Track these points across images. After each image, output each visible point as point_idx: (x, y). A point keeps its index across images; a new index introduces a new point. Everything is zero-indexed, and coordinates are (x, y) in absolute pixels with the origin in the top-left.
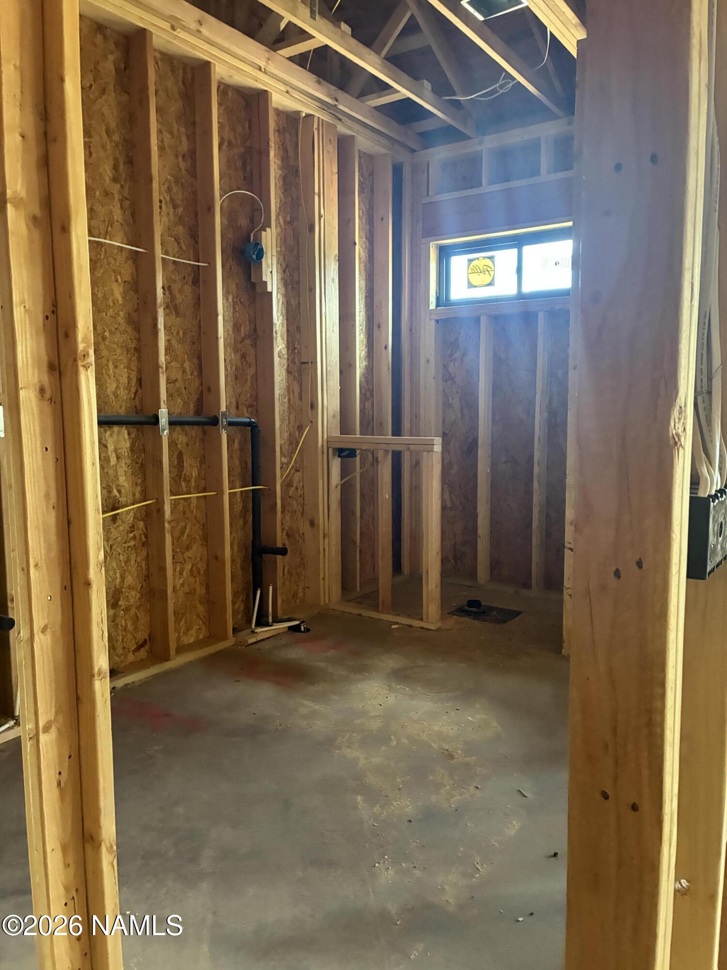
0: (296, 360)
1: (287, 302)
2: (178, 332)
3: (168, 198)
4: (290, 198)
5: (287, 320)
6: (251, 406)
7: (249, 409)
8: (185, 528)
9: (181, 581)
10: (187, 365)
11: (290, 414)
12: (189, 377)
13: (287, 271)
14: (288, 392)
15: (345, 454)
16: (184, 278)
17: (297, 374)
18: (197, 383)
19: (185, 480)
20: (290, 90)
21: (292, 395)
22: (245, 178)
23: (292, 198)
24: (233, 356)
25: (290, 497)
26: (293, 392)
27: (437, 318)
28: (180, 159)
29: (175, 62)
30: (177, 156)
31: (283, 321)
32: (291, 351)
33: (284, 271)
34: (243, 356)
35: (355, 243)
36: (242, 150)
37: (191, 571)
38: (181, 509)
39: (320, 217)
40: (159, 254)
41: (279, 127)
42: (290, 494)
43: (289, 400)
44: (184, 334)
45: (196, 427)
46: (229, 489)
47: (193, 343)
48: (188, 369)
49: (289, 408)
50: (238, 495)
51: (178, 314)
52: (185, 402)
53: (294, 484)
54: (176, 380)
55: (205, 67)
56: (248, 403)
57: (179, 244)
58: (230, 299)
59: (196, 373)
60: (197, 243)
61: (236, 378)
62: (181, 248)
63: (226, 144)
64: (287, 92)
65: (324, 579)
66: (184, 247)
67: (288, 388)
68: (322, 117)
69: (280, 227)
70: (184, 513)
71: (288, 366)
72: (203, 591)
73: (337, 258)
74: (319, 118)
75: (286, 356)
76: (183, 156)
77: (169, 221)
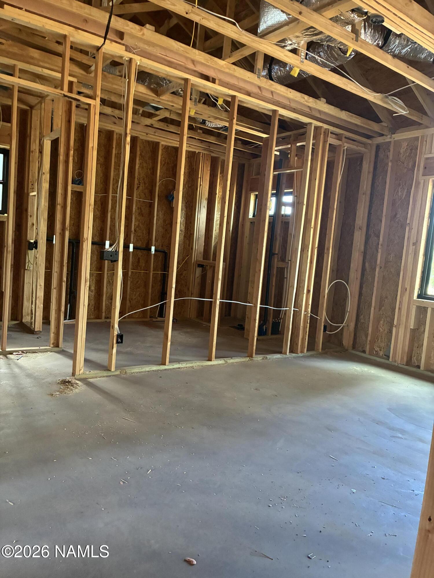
0: (189, 233)
1: (187, 213)
2: (142, 222)
3: (143, 182)
4: (191, 179)
5: (186, 219)
6: (168, 246)
7: (167, 248)
8: (138, 281)
9: (135, 297)
10: (144, 232)
11: (184, 251)
12: (145, 235)
13: (188, 203)
14: (184, 243)
15: (200, 266)
16: (146, 205)
17: (188, 237)
18: (148, 237)
19: (140, 267)
20: (190, 145)
21: (185, 245)
22: (173, 174)
23: (192, 179)
24: (162, 230)
25: (181, 279)
26: (186, 244)
27: (251, 221)
28: (149, 170)
29: (150, 142)
30: (147, 169)
31: (184, 219)
32: (186, 229)
33: (186, 203)
34: (166, 230)
35: (216, 194)
36: (173, 165)
37: (139, 295)
38: (138, 275)
39: (200, 185)
40: (135, 198)
41: (189, 156)
42: (181, 277)
43: (184, 246)
44: (144, 222)
45: (145, 251)
46: (153, 271)
47: (147, 225)
48: (144, 233)
49: (184, 249)
50: (160, 274)
51: (143, 216)
52: (142, 243)
53: (184, 275)
54: (140, 236)
55: (158, 144)
56: (166, 245)
57: (145, 195)
58: (163, 212)
59: (147, 234)
60: (152, 194)
61: (163, 237)
62: (146, 196)
63: (166, 164)
64: (190, 146)
65: (190, 309)
66: (147, 196)
67: (184, 242)
68: (204, 152)
69: (186, 188)
70: (138, 276)
71: (185, 234)
72: (143, 302)
73: (207, 199)
74: (203, 153)
75: (184, 231)
76: (150, 169)
77: (143, 188)
